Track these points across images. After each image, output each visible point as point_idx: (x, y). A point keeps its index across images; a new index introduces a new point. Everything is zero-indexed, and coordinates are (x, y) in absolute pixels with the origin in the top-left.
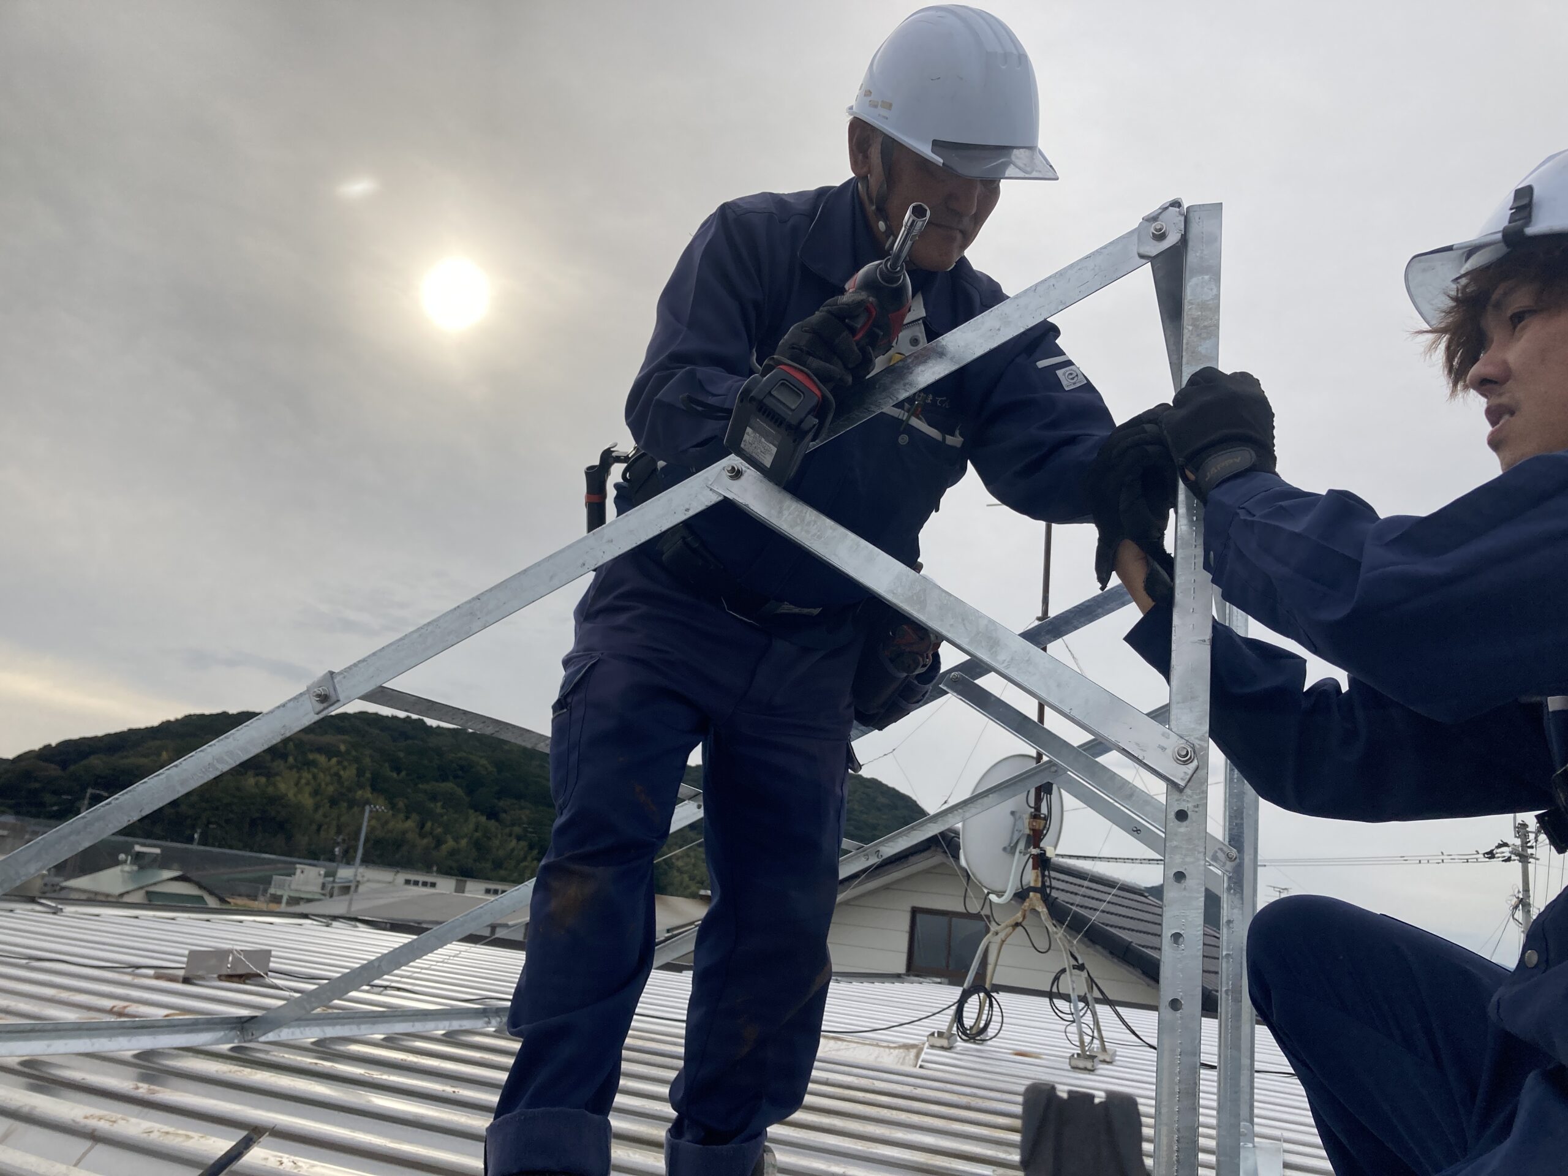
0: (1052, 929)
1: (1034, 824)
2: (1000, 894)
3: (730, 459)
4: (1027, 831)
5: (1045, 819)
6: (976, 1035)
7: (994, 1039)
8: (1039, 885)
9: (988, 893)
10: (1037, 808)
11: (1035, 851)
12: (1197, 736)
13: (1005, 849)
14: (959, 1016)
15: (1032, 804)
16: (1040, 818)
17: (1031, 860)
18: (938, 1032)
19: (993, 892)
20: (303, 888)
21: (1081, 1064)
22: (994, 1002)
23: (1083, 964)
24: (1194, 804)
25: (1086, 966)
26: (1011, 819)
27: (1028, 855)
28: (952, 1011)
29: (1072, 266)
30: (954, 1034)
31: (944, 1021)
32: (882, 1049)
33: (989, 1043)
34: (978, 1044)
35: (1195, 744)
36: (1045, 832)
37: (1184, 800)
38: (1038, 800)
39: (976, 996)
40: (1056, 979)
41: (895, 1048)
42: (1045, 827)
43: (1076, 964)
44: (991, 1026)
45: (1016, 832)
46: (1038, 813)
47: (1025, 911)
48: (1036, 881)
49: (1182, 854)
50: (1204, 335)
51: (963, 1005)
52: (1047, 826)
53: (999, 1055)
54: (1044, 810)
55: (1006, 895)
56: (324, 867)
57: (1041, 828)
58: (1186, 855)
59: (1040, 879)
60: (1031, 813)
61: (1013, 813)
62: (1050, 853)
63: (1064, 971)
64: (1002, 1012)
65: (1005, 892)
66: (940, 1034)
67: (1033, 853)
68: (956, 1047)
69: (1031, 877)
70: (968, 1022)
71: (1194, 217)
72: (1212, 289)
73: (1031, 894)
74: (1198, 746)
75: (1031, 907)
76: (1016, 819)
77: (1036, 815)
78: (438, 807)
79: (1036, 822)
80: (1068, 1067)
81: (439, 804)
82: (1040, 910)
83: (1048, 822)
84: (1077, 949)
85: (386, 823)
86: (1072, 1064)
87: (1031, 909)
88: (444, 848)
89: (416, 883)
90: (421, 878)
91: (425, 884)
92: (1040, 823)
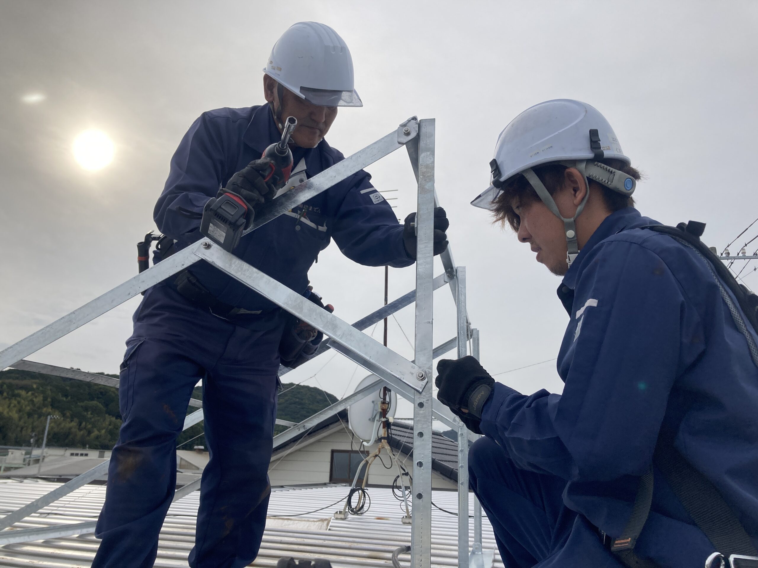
0: (392, 457)
1: (383, 406)
2: (368, 441)
3: (205, 239)
4: (380, 410)
6: (358, 511)
7: (367, 512)
8: (386, 436)
9: (363, 441)
10: (384, 399)
11: (384, 420)
12: (427, 367)
13: (370, 419)
14: (349, 502)
15: (382, 397)
16: (386, 403)
17: (382, 424)
18: (340, 511)
19: (365, 441)
20: (13, 462)
21: (407, 521)
22: (366, 495)
23: (408, 473)
24: (426, 399)
25: (409, 473)
26: (372, 405)
27: (381, 422)
28: (346, 500)
29: (368, 147)
30: (347, 512)
31: (342, 506)
32: (310, 522)
33: (365, 514)
34: (360, 515)
35: (427, 371)
36: (388, 410)
37: (422, 398)
38: (385, 395)
39: (357, 492)
40: (395, 480)
41: (317, 521)
42: (388, 408)
43: (405, 473)
44: (365, 506)
45: (375, 411)
46: (385, 401)
47: (380, 449)
48: (385, 434)
49: (421, 424)
50: (428, 180)
51: (351, 497)
52: (389, 407)
53: (368, 520)
54: (388, 399)
55: (371, 442)
56: (25, 450)
57: (386, 408)
58: (423, 424)
59: (386, 433)
60: (382, 401)
61: (373, 402)
62: (391, 420)
63: (398, 477)
64: (369, 498)
65: (370, 440)
66: (340, 512)
67: (383, 420)
68: (348, 518)
69: (382, 432)
70: (354, 505)
71: (423, 125)
72: (431, 159)
73: (383, 440)
74: (428, 372)
75: (383, 447)
76: (374, 405)
77: (384, 402)
78: (89, 415)
79: (384, 405)
80: (401, 523)
81: (89, 413)
82: (387, 448)
83: (390, 405)
84: (405, 465)
85: (60, 424)
86: (403, 521)
87: (383, 448)
88: (93, 435)
89: (77, 455)
90: (80, 452)
91: (82, 455)
92: (386, 406)
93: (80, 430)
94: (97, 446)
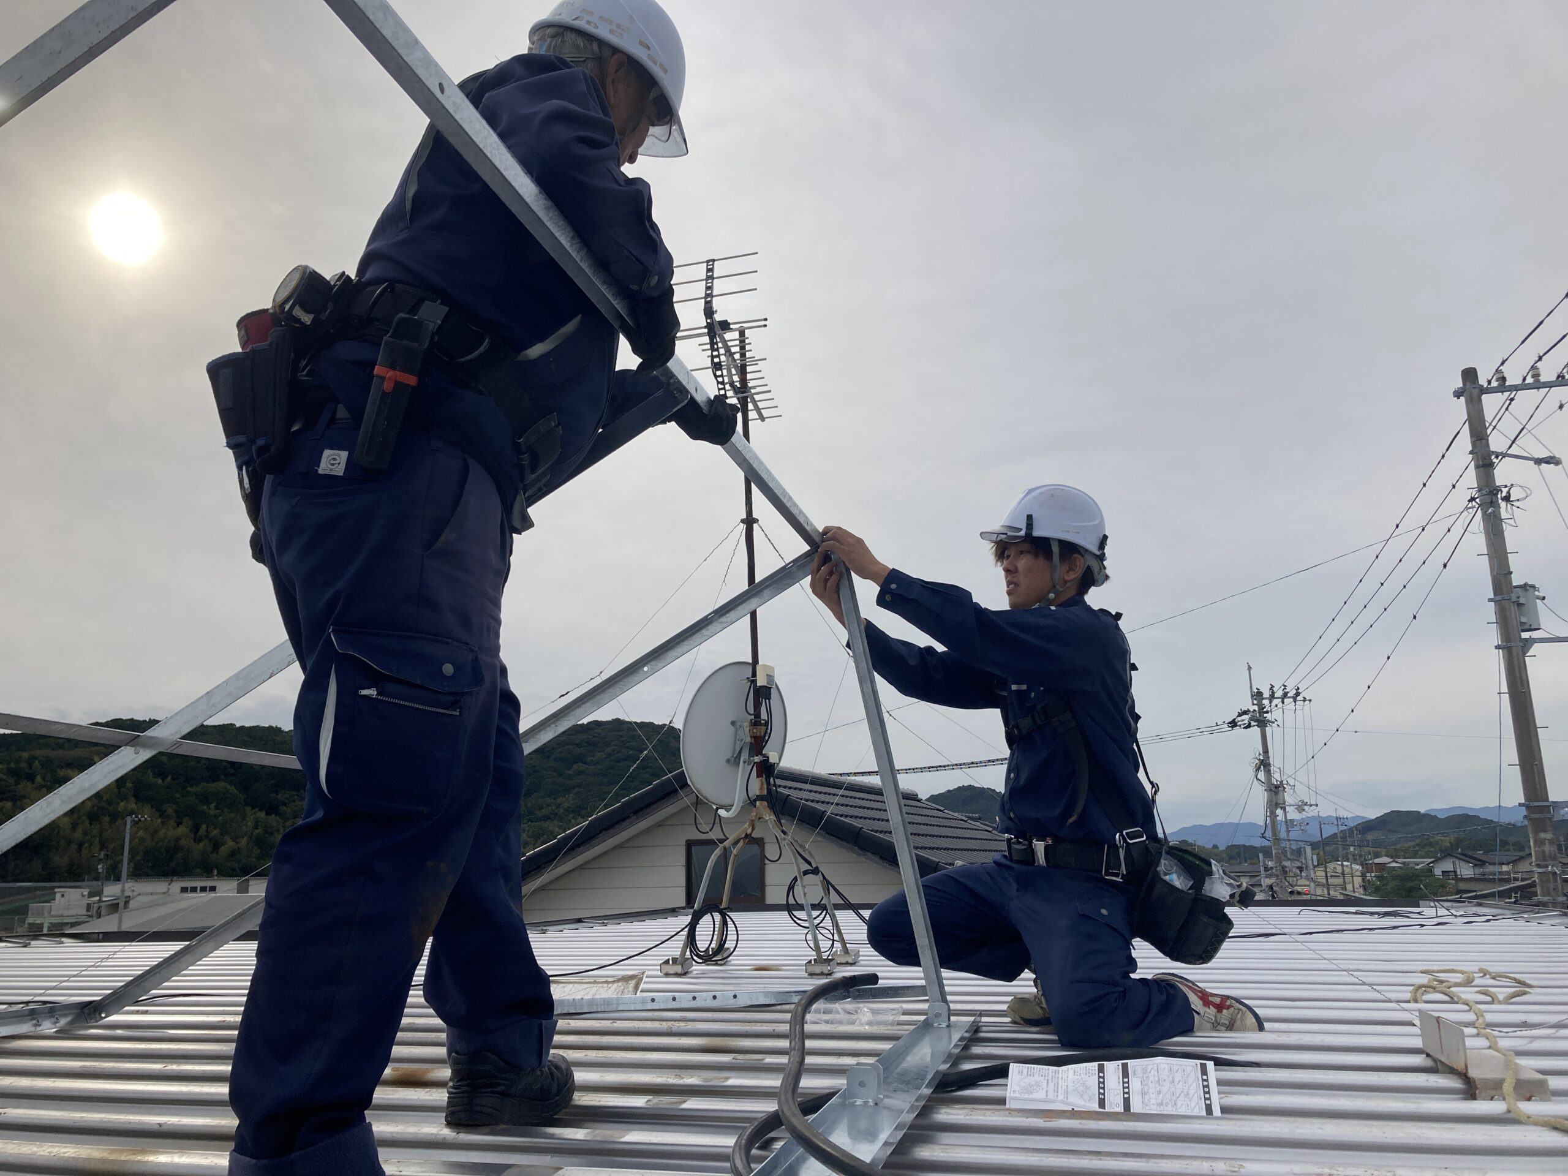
0: (780, 836)
1: (755, 731)
2: (727, 808)
4: (748, 739)
5: (766, 725)
7: (732, 957)
8: (765, 793)
9: (717, 809)
10: (757, 714)
11: (757, 759)
13: (728, 761)
14: (692, 938)
15: (751, 710)
16: (761, 724)
17: (755, 768)
18: (672, 959)
19: (722, 807)
20: (66, 913)
21: (818, 969)
22: (728, 920)
23: (817, 868)
25: (820, 869)
26: (732, 728)
27: (752, 764)
28: (685, 932)
30: (688, 959)
31: (676, 947)
32: (600, 985)
33: (728, 961)
34: (717, 965)
36: (767, 738)
38: (757, 706)
39: (708, 917)
40: (791, 888)
41: (614, 982)
42: (766, 732)
43: (808, 867)
44: (727, 945)
45: (738, 742)
46: (758, 720)
47: (752, 821)
48: (761, 789)
51: (695, 927)
52: (769, 731)
53: (737, 974)
54: (764, 715)
55: (734, 807)
56: (88, 887)
57: (763, 734)
59: (765, 786)
60: (751, 720)
61: (733, 723)
62: (773, 758)
63: (797, 878)
64: (737, 931)
65: (732, 805)
66: (675, 960)
67: (756, 761)
68: (692, 972)
69: (756, 786)
70: (702, 945)
73: (758, 803)
75: (758, 816)
76: (736, 729)
77: (756, 721)
78: (212, 808)
79: (756, 729)
80: (806, 975)
81: (213, 805)
82: (767, 818)
83: (769, 727)
84: (810, 853)
85: (156, 832)
86: (809, 971)
87: (760, 818)
88: (223, 850)
89: (194, 890)
90: (198, 884)
91: (203, 889)
92: (761, 729)
93: (198, 840)
94: (234, 870)
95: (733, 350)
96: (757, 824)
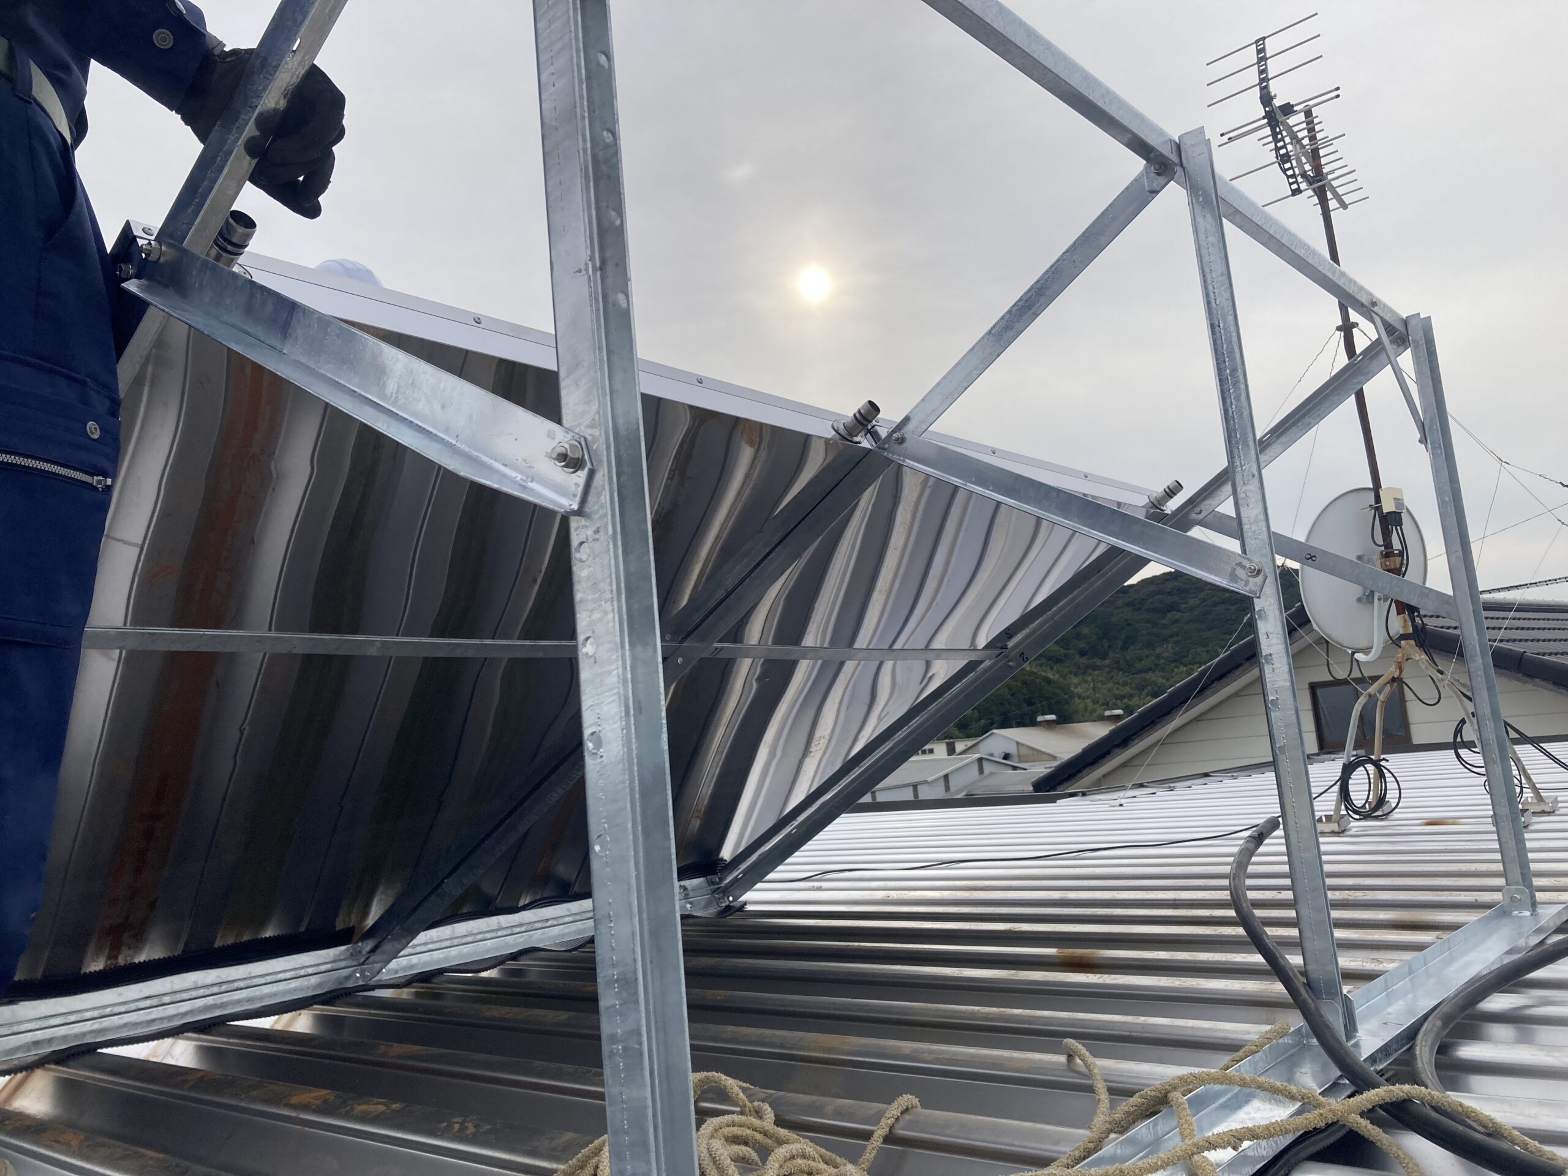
0: (1437, 677)
1: (1388, 563)
2: (1366, 650)
5: (1401, 554)
6: (1377, 808)
8: (1410, 630)
9: (1353, 653)
10: (1388, 544)
12: (587, 422)
13: (1359, 600)
14: (1345, 794)
15: (1380, 541)
16: (1394, 555)
18: (1326, 816)
19: (1358, 651)
22: (1385, 771)
24: (594, 529)
27: (1390, 600)
28: (1336, 788)
31: (1330, 803)
33: (1393, 815)
34: (1382, 820)
36: (1403, 569)
38: (1386, 535)
39: (1361, 770)
40: (1459, 729)
42: (1402, 563)
46: (1389, 550)
47: (1399, 663)
48: (1405, 627)
49: (587, 610)
51: (1348, 781)
52: (1405, 562)
53: (1405, 830)
54: (1396, 545)
55: (1374, 650)
57: (1398, 566)
58: (593, 610)
59: (1410, 623)
60: (1382, 552)
63: (1463, 721)
64: (1396, 779)
65: (1371, 647)
66: (1331, 817)
68: (1350, 830)
69: (1398, 624)
70: (1359, 798)
73: (1403, 642)
75: (1405, 657)
77: (1386, 553)
79: (1389, 560)
82: (1418, 658)
83: (1405, 557)
87: (1407, 660)
92: (1395, 561)
95: (1300, 135)
96: (1407, 667)
